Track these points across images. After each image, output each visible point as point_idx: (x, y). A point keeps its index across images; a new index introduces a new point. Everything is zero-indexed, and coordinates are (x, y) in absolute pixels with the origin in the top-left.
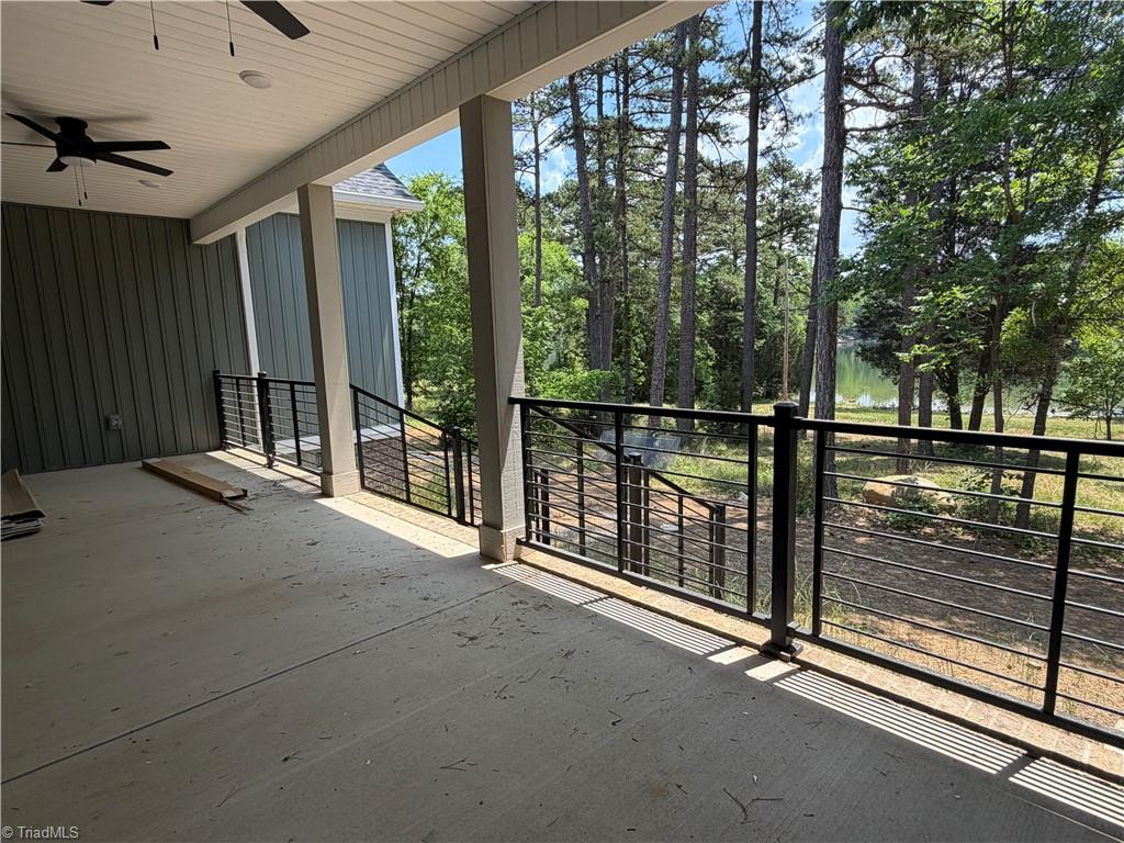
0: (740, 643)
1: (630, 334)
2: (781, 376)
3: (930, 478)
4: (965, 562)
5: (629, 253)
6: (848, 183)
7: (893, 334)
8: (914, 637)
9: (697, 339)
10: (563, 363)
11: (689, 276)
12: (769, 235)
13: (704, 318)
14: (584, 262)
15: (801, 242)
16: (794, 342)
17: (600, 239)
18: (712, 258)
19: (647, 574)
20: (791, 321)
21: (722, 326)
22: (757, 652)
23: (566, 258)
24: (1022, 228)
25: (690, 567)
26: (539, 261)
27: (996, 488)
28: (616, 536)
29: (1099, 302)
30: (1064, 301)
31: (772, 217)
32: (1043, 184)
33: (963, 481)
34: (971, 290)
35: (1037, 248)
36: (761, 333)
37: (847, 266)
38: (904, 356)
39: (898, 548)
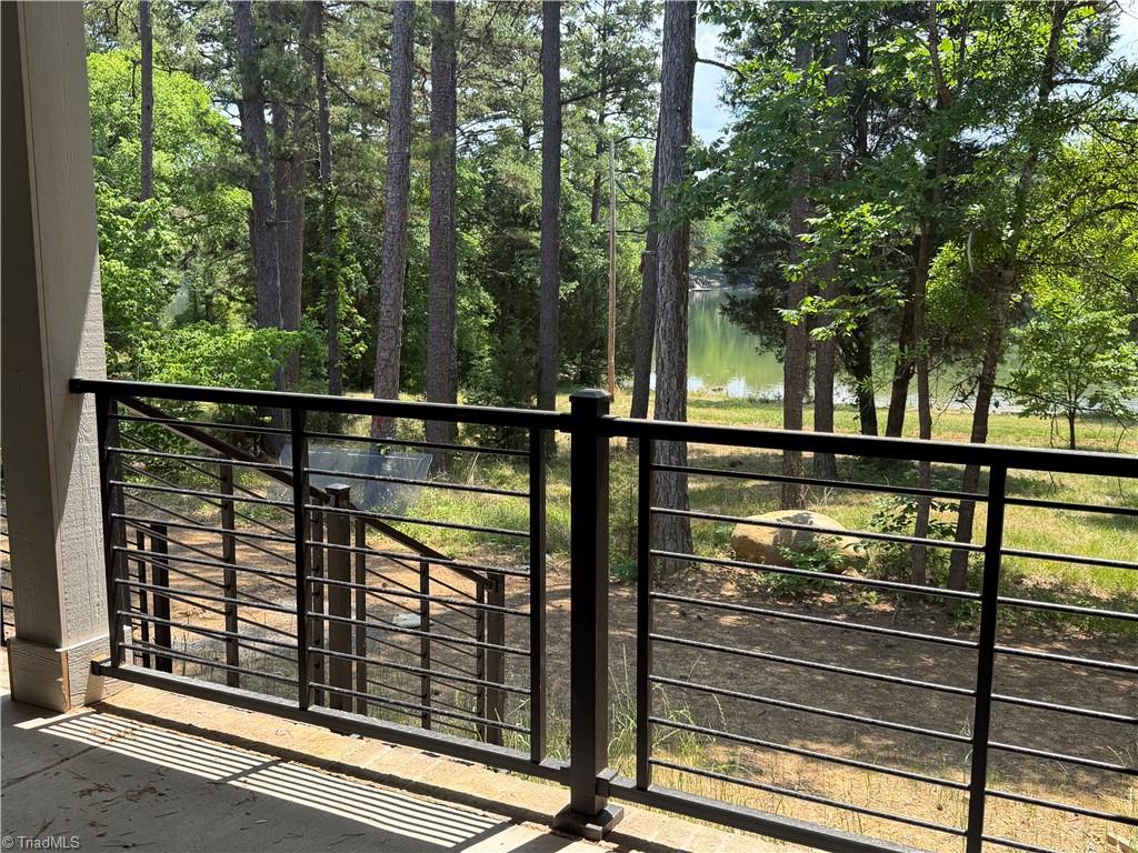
0: (519, 816)
1: (337, 262)
2: (603, 346)
3: (831, 514)
4: (882, 646)
5: (332, 109)
6: (705, 17)
7: (775, 279)
8: (808, 775)
9: (462, 277)
10: (202, 312)
11: (444, 160)
12: (582, 98)
13: (474, 239)
14: (242, 117)
15: (635, 115)
16: (626, 288)
17: (274, 75)
18: (487, 130)
19: (362, 710)
20: (619, 251)
21: (504, 255)
22: (547, 830)
23: (204, 106)
24: (955, 117)
25: (445, 689)
26: (147, 108)
27: (923, 528)
28: (295, 642)
29: (1055, 238)
30: (1010, 234)
31: (588, 65)
32: (981, 50)
33: (877, 516)
34: (886, 211)
35: (978, 149)
36: (570, 270)
37: (706, 160)
38: (789, 315)
39: (784, 631)
